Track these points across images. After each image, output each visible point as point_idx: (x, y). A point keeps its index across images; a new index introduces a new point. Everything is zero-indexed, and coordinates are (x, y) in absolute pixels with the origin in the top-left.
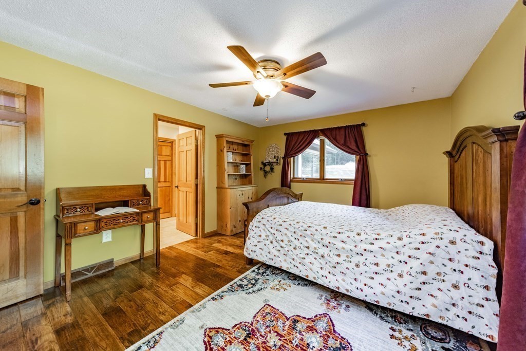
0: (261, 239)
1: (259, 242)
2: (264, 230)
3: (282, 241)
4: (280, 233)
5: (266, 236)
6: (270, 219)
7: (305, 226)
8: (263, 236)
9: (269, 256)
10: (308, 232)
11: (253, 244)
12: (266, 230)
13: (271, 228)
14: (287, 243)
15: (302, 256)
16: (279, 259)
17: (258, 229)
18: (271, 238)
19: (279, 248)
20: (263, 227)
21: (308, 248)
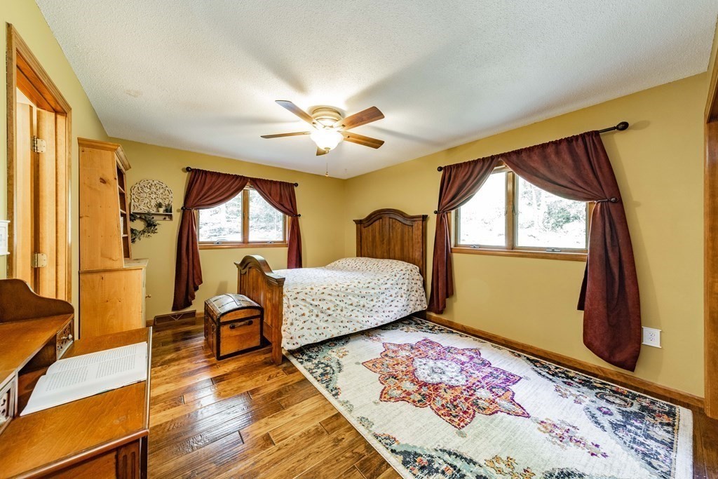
0: (306, 318)
1: (305, 322)
2: (305, 306)
3: (329, 309)
4: (325, 302)
5: (309, 312)
6: (307, 291)
7: (345, 286)
8: (307, 314)
9: (318, 332)
10: (349, 291)
11: (298, 328)
12: (308, 305)
13: (313, 300)
14: (333, 309)
15: (349, 314)
16: (328, 330)
17: (298, 308)
18: (315, 311)
19: (326, 318)
20: (303, 303)
21: (351, 305)
